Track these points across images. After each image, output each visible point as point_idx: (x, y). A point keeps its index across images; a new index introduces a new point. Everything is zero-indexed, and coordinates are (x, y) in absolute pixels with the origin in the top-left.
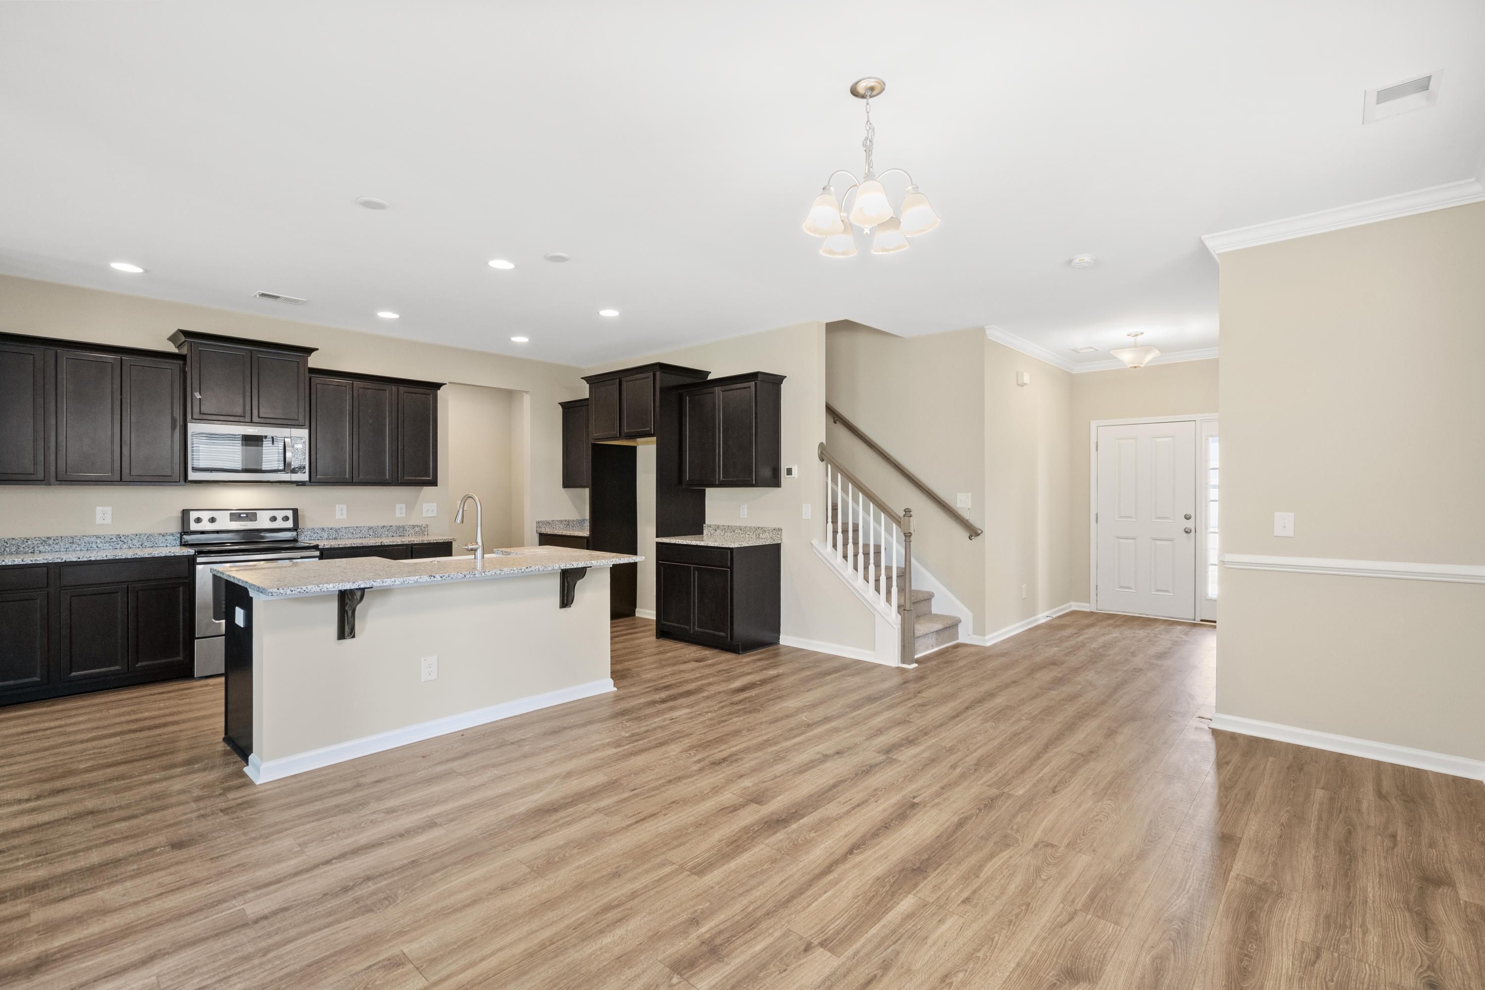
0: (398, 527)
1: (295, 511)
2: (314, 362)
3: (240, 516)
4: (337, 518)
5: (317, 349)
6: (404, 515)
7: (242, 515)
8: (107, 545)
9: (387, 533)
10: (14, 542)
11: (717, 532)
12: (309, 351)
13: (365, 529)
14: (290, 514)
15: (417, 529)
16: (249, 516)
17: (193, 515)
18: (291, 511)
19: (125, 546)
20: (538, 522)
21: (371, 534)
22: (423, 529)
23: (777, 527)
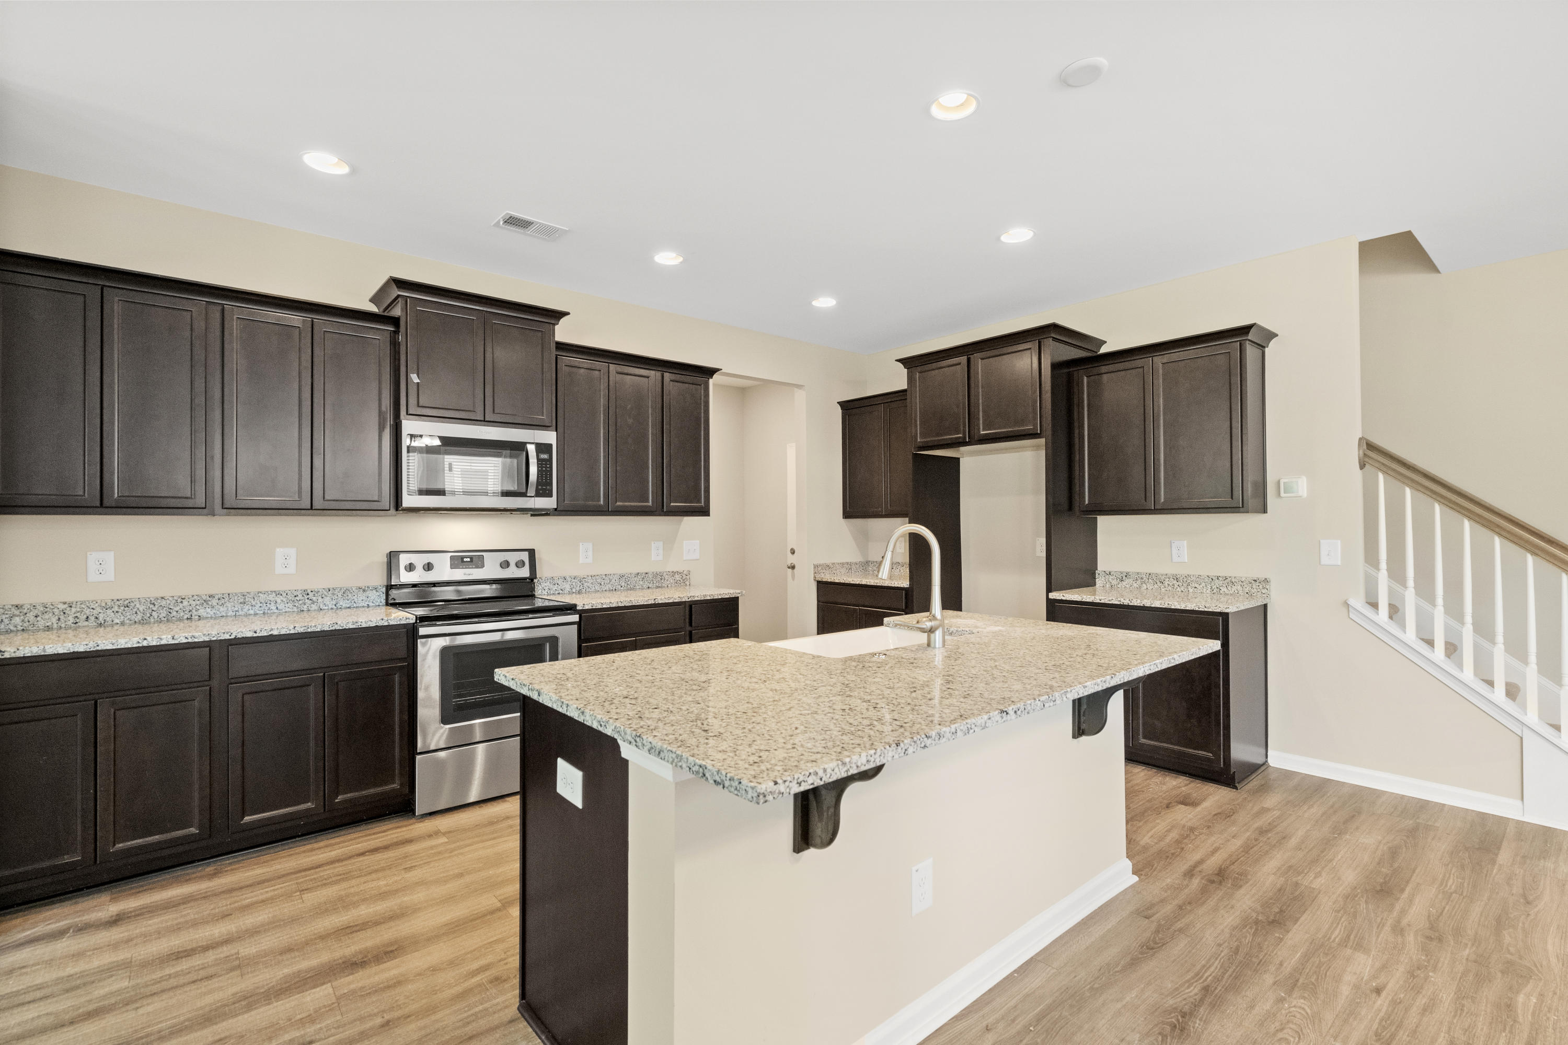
0: (656, 575)
1: (532, 553)
2: (563, 332)
3: (463, 561)
4: (581, 562)
5: (568, 314)
6: (661, 558)
7: (465, 560)
8: (290, 605)
9: (641, 583)
10: (163, 603)
11: (1124, 583)
12: (557, 315)
13: (616, 577)
14: (525, 556)
15: (677, 577)
16: (474, 559)
17: (404, 560)
18: (527, 553)
19: (314, 607)
20: (816, 566)
21: (623, 584)
22: (684, 577)
23: (1262, 576)
